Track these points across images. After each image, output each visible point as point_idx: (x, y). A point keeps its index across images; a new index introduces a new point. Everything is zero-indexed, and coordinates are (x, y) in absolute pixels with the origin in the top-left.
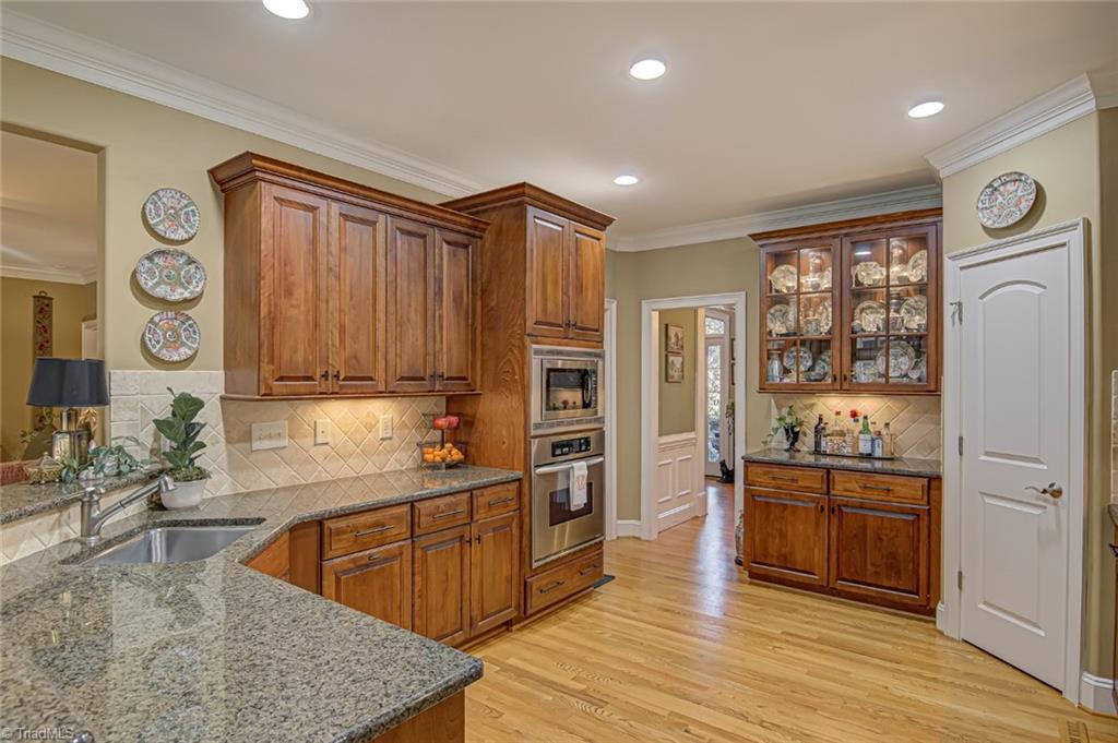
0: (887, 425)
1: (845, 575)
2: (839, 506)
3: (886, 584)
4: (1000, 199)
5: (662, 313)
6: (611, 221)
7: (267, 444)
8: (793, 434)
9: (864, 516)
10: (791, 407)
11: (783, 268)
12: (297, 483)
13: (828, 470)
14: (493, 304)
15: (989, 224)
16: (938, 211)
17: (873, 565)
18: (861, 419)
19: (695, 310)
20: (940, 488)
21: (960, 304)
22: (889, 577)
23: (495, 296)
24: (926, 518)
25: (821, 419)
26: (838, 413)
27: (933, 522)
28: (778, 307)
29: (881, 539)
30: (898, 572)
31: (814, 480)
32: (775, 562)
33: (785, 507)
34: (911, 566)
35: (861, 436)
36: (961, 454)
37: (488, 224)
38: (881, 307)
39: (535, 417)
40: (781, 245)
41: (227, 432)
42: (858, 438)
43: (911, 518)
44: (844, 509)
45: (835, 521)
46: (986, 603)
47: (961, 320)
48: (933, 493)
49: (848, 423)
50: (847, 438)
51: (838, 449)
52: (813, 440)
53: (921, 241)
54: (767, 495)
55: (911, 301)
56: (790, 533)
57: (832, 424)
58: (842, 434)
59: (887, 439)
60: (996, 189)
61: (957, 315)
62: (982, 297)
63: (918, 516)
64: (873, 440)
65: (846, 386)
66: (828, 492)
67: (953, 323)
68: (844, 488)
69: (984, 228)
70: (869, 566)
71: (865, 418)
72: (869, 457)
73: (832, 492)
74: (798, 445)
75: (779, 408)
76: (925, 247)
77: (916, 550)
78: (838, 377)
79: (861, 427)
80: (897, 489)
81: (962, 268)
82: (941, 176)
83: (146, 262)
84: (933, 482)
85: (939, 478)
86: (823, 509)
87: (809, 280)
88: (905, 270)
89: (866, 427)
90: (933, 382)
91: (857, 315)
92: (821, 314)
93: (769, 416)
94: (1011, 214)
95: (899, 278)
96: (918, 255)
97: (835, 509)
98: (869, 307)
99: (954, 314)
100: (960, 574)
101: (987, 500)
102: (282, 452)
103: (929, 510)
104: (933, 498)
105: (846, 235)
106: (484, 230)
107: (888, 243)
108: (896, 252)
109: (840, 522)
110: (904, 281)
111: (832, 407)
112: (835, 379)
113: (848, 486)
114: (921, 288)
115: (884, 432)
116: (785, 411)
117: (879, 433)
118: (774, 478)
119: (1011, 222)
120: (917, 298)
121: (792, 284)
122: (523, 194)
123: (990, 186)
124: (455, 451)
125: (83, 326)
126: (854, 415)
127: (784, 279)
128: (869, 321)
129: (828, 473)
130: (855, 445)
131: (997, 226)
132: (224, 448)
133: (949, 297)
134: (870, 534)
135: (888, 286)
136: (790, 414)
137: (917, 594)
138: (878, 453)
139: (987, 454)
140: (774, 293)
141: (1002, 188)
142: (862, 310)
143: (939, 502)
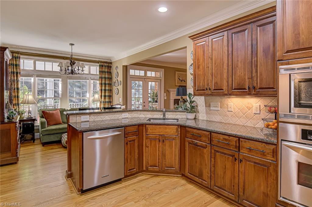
7: (214, 108)
12: (222, 121)
41: (205, 104)
83: (191, 67)
102: (218, 112)
132: (205, 108)
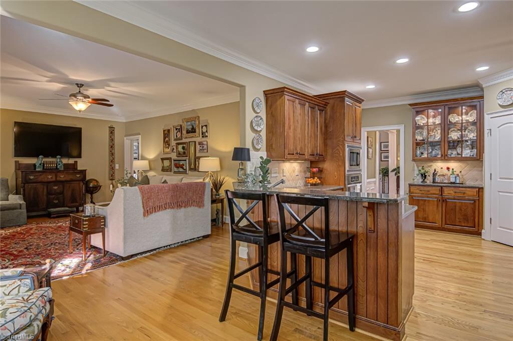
0: (461, 172)
1: (448, 223)
2: (446, 199)
3: (463, 225)
4: (505, 96)
5: (368, 132)
6: (363, 100)
7: (274, 175)
8: (424, 176)
9: (455, 202)
10: (423, 167)
11: (420, 116)
13: (442, 187)
14: (331, 130)
15: (501, 104)
16: (482, 97)
17: (458, 219)
18: (451, 170)
19: (375, 132)
20: (483, 192)
21: (490, 130)
22: (464, 223)
23: (331, 128)
24: (478, 202)
25: (435, 170)
26: (442, 168)
27: (480, 203)
28: (419, 130)
29: (461, 210)
30: (468, 221)
31: (436, 191)
32: (421, 220)
33: (425, 200)
34: (472, 218)
35: (451, 176)
36: (491, 179)
37: (328, 103)
38: (458, 130)
39: (347, 168)
40: (419, 108)
42: (450, 177)
43: (472, 202)
44: (447, 200)
45: (444, 205)
46: (500, 227)
47: (491, 135)
48: (480, 193)
49: (446, 171)
50: (446, 177)
51: (443, 181)
52: (432, 178)
53: (474, 107)
54: (418, 197)
55: (470, 128)
56: (427, 209)
57: (440, 172)
58: (443, 175)
59: (461, 177)
60: (504, 93)
61: (489, 134)
62: (498, 127)
63: (475, 201)
64: (456, 177)
65: (446, 158)
66: (442, 195)
67: (488, 136)
68: (448, 192)
69: (499, 105)
70: (457, 219)
71: (453, 169)
72: (454, 183)
73: (443, 194)
74: (426, 180)
75: (418, 167)
76: (476, 109)
77: (474, 213)
78: (443, 155)
79: (451, 173)
80: (467, 192)
81: (491, 118)
82: (484, 86)
84: (480, 190)
85: (482, 188)
86: (440, 200)
87: (431, 120)
88: (467, 117)
89: (453, 172)
90: (479, 156)
91: (450, 133)
92: (435, 133)
93: (414, 170)
94: (508, 101)
95: (466, 120)
96: (472, 112)
97: (444, 201)
98: (454, 130)
99: (488, 133)
100: (491, 219)
101: (501, 193)
102: (277, 178)
103: (479, 199)
104: (480, 195)
105: (446, 105)
106: (327, 105)
107: (462, 108)
108: (464, 111)
109: (446, 205)
110: (468, 122)
111: (440, 166)
112: (442, 155)
113: (449, 192)
114: (474, 123)
115: (459, 174)
116: (420, 168)
117: (458, 175)
118: (421, 191)
119: (509, 103)
120: (472, 127)
121: (425, 122)
122: (344, 94)
123: (501, 91)
124: (318, 180)
125: (125, 138)
126: (448, 169)
127: (421, 120)
128: (454, 135)
129: (442, 188)
130: (449, 179)
131: (504, 104)
133: (486, 127)
134: (457, 208)
135: (462, 123)
136: (423, 169)
137: (475, 228)
138: (458, 182)
139: (500, 178)
140: (417, 125)
141: (506, 93)
142: (451, 131)
143: (482, 196)
